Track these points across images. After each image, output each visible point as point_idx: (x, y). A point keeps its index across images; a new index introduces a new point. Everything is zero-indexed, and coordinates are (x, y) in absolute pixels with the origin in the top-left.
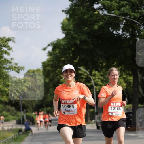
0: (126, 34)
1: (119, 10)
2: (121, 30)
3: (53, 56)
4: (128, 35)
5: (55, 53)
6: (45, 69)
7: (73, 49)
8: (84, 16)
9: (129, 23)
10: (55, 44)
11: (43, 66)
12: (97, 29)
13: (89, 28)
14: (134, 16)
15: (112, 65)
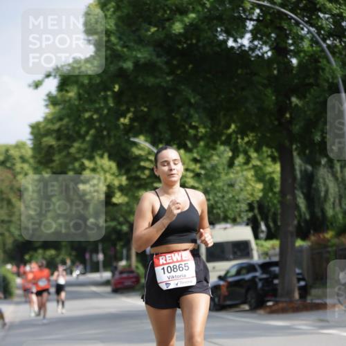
0: (261, 48)
3: (60, 107)
4: (267, 51)
5: (67, 99)
6: (40, 143)
7: (117, 88)
9: (268, 17)
11: (32, 133)
12: (182, 31)
13: (160, 30)
15: (225, 131)
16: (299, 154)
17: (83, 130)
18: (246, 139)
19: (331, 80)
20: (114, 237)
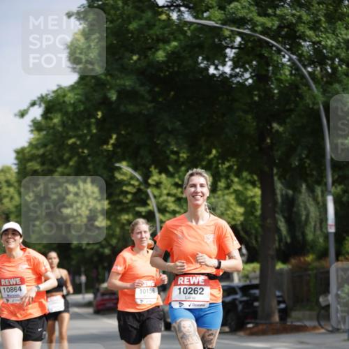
0: (242, 75)
1: (222, 8)
2: (230, 63)
3: (44, 132)
4: (248, 78)
5: (52, 125)
6: (25, 168)
7: (100, 114)
8: (130, 23)
9: (250, 44)
10: (50, 101)
11: (17, 158)
12: (165, 59)
13: (142, 57)
14: (263, 25)
15: (206, 157)
16: (279, 179)
17: (67, 155)
18: (227, 164)
19: (311, 106)
20: (95, 259)
